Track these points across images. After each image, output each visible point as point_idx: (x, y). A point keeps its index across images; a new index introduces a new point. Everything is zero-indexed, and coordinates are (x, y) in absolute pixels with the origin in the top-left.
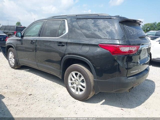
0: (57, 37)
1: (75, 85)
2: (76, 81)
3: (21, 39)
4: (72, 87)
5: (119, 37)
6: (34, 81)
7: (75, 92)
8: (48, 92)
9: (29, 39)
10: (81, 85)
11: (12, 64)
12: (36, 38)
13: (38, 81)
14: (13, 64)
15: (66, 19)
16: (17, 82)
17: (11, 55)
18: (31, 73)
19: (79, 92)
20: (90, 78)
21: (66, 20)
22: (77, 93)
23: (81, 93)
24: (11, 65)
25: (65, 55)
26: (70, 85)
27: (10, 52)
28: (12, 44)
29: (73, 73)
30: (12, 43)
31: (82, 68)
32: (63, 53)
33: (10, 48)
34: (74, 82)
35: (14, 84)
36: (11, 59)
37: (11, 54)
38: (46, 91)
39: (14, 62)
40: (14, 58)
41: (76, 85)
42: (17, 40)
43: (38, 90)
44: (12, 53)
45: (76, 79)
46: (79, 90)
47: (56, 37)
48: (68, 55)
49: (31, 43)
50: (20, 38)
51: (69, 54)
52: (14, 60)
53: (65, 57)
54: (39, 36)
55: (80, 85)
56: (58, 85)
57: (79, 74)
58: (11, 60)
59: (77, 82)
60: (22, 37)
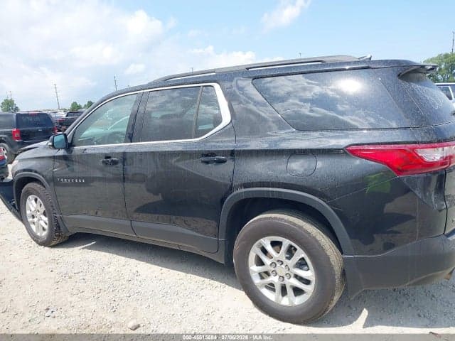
0: (194, 138)
1: (274, 279)
2: (278, 265)
3: (66, 154)
4: (263, 284)
5: (408, 120)
6: (127, 277)
7: (277, 299)
8: (187, 309)
9: (97, 152)
10: (296, 276)
11: (38, 234)
12: (120, 146)
13: (140, 278)
14: (44, 234)
15: (215, 82)
16: (75, 292)
17: (32, 205)
18: (107, 254)
19: (291, 299)
20: (328, 253)
21: (216, 86)
22: (285, 301)
23: (298, 301)
24: (35, 238)
25: (231, 189)
26: (257, 280)
27: (30, 197)
28: (36, 172)
29: (266, 242)
30: (38, 170)
31: (295, 225)
32: (226, 185)
33: (29, 185)
34: (270, 269)
35: (70, 299)
36: (33, 217)
37: (33, 201)
38: (176, 306)
39: (46, 227)
40: (44, 214)
41: (277, 277)
42: (54, 158)
43: (151, 305)
44: (36, 200)
45: (278, 261)
46: (290, 291)
47: (191, 138)
48: (243, 190)
49: (106, 163)
50: (62, 152)
51: (246, 186)
52: (46, 219)
53: (232, 194)
54: (130, 138)
55: (292, 276)
56: (207, 280)
57: (286, 243)
58: (35, 220)
59: (281, 270)
60: (69, 146)
